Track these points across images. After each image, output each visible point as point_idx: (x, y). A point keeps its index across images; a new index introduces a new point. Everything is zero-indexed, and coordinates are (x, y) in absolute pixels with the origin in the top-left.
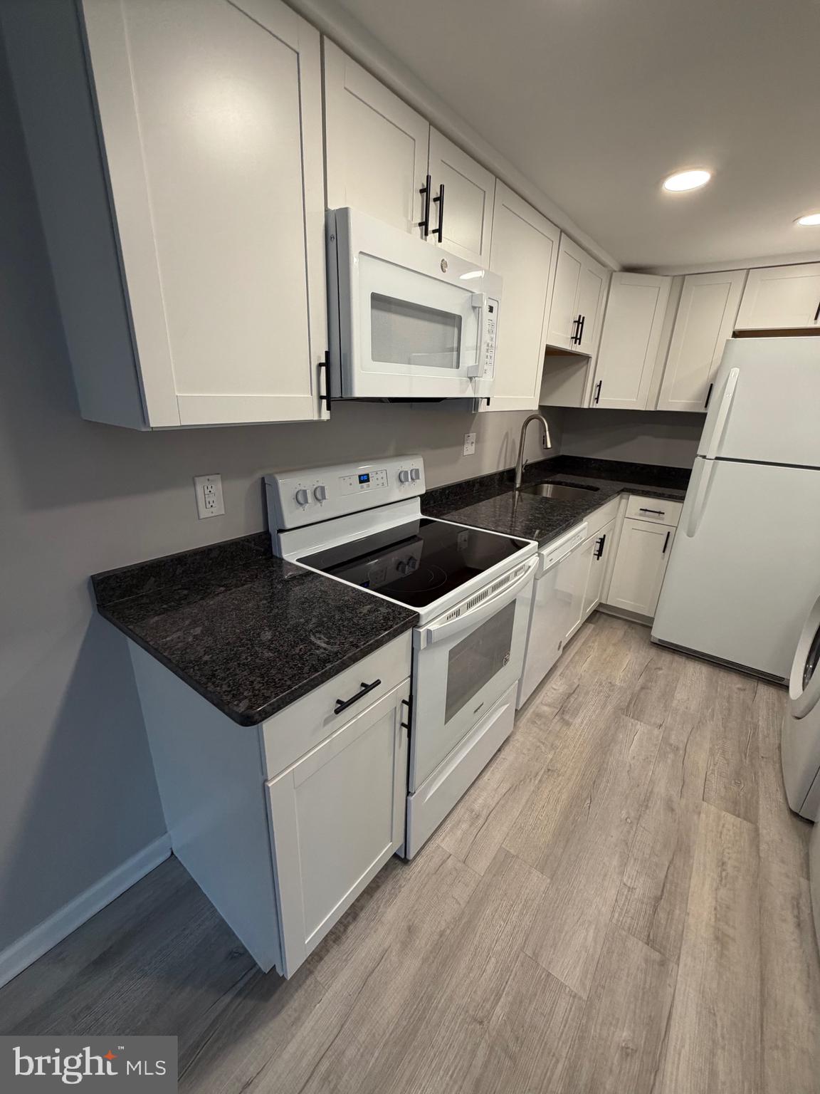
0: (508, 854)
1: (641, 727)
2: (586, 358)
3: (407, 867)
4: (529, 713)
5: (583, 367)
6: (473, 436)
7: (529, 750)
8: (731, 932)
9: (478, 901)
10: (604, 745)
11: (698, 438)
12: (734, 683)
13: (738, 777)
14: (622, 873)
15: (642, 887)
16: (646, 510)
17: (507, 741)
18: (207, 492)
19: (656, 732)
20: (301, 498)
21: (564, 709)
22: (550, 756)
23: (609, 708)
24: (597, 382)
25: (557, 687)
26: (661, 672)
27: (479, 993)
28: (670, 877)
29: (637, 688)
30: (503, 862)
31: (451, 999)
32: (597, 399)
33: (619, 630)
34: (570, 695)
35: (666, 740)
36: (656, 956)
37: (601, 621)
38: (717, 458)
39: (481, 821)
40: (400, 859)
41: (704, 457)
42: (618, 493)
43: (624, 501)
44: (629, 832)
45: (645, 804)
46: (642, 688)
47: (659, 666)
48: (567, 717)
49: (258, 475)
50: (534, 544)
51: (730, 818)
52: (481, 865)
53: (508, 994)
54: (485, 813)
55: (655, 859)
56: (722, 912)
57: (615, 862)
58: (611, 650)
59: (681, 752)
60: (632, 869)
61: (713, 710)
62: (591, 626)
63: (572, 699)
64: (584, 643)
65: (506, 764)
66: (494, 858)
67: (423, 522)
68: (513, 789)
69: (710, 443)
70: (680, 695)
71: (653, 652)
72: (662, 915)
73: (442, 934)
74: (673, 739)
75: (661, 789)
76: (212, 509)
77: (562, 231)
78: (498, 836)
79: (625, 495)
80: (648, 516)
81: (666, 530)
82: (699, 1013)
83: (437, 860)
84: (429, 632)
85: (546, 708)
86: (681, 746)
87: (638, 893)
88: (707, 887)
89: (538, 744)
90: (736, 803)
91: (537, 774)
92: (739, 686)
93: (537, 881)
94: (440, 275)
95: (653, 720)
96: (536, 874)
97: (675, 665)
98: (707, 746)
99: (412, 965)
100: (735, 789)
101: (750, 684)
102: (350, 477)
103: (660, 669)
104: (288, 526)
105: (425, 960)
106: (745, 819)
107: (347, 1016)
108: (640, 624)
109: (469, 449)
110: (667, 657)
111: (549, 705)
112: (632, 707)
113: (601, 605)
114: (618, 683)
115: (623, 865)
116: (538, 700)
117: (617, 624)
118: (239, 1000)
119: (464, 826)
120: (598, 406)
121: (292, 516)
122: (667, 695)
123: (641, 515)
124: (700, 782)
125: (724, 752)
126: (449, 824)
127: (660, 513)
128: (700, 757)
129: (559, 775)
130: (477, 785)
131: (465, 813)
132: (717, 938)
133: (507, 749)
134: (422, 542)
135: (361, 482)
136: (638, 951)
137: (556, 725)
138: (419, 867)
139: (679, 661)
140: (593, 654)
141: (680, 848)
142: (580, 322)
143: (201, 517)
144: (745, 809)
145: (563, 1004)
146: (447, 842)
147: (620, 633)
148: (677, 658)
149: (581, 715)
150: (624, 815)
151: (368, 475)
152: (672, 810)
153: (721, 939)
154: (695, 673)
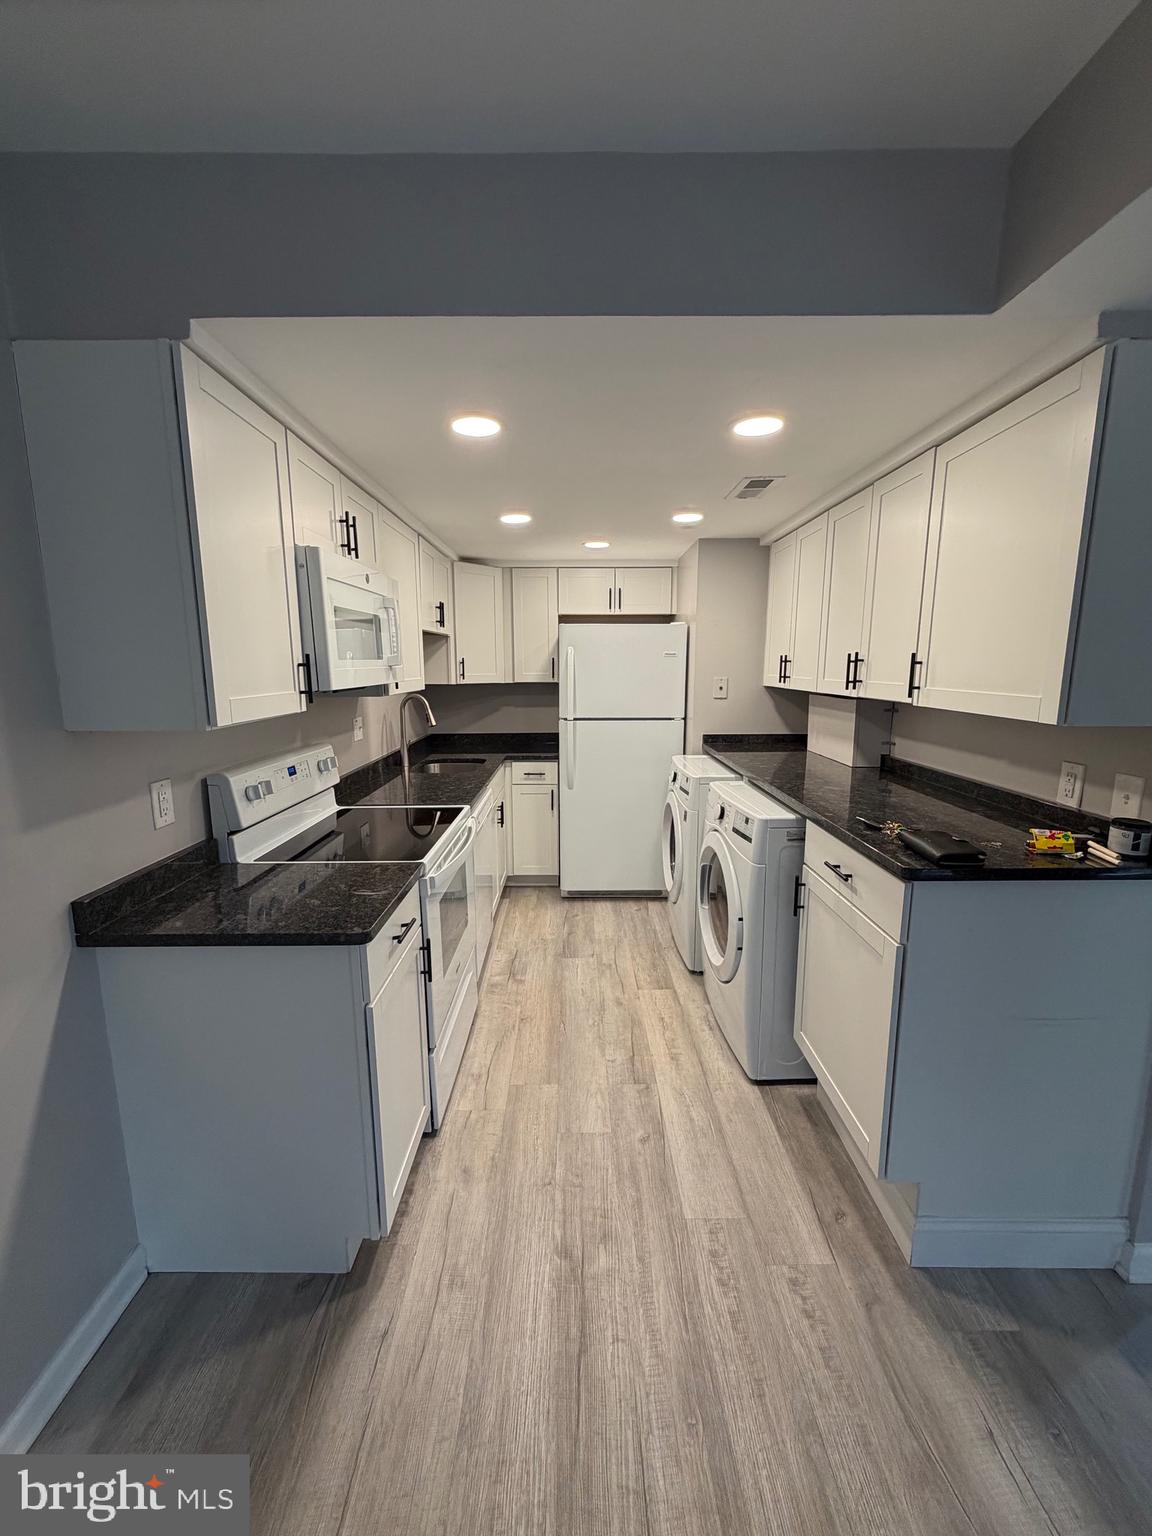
0: (517, 1087)
1: (578, 961)
2: (446, 637)
3: (436, 1139)
4: (485, 985)
5: (442, 645)
6: (359, 719)
7: (498, 1013)
8: (679, 1051)
9: (510, 1125)
10: (557, 986)
11: (556, 704)
12: (631, 907)
13: (654, 966)
14: (604, 1056)
15: (620, 1057)
16: (529, 774)
17: (476, 1015)
18: (161, 799)
19: (591, 960)
20: (251, 794)
21: (513, 972)
22: (519, 1010)
23: (550, 959)
24: (459, 659)
25: (499, 959)
26: (578, 918)
27: (540, 1171)
28: (635, 1042)
29: (566, 935)
30: (515, 1095)
31: (521, 1186)
32: (463, 675)
33: (532, 897)
34: (513, 961)
35: (600, 963)
36: (643, 1086)
37: (513, 894)
38: (575, 719)
39: (484, 1079)
40: (430, 1134)
41: (566, 719)
42: (503, 762)
43: (508, 769)
44: (599, 1030)
45: (602, 1008)
46: (569, 934)
47: (574, 913)
48: (519, 977)
49: (199, 777)
50: (467, 808)
51: (658, 992)
52: (500, 1104)
53: (560, 1160)
54: (484, 1070)
55: (621, 1038)
56: (671, 1044)
57: (597, 1051)
58: (531, 914)
59: (614, 966)
60: (609, 1050)
61: (625, 931)
62: (507, 901)
63: (516, 963)
64: (506, 917)
65: (484, 1031)
66: (509, 1094)
67: (340, 814)
68: (499, 1045)
69: (567, 706)
70: (598, 928)
71: (566, 904)
72: (638, 1065)
73: (493, 1159)
74: (605, 961)
75: (609, 994)
76: (165, 818)
77: (419, 535)
78: (503, 1080)
79: (508, 763)
80: (531, 779)
81: (550, 788)
82: (675, 1099)
83: (461, 1120)
84: (432, 879)
85: (497, 978)
86: (612, 962)
87: (619, 1060)
88: (658, 1036)
89: (504, 1006)
90: (658, 982)
91: (514, 1026)
92: (636, 908)
93: (550, 1091)
94: (365, 586)
95: (586, 953)
96: (546, 1087)
97: (586, 909)
98: (629, 955)
99: (480, 1189)
100: (654, 973)
101: (642, 904)
102: (281, 770)
103: (577, 915)
104: (244, 825)
105: (488, 1181)
106: (667, 988)
107: (445, 1246)
108: (549, 886)
109: (358, 735)
110: (578, 905)
111: (499, 974)
112: (566, 950)
113: (509, 878)
114: (549, 937)
115: (603, 1051)
116: (487, 975)
117: (528, 892)
118: (334, 1304)
119: (473, 1087)
120: (462, 682)
121: (247, 814)
122: (589, 932)
123: (525, 779)
124: (633, 980)
125: (641, 955)
126: (457, 1094)
127: (541, 774)
128: (627, 964)
129: (532, 1020)
130: (466, 1056)
131: (467, 1079)
132: (672, 1059)
133: (479, 1021)
134: (342, 836)
135: (291, 775)
136: (630, 1091)
137: (512, 986)
138: (446, 1133)
139: (589, 905)
140: (519, 921)
141: (634, 1023)
142: (441, 607)
143: (157, 827)
144: (665, 984)
145: (598, 1143)
146: (462, 1105)
147: (534, 899)
148: (586, 903)
149: (529, 971)
150: (591, 1022)
151: (294, 767)
152: (622, 1004)
153: (674, 1058)
154: (603, 909)
